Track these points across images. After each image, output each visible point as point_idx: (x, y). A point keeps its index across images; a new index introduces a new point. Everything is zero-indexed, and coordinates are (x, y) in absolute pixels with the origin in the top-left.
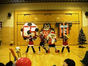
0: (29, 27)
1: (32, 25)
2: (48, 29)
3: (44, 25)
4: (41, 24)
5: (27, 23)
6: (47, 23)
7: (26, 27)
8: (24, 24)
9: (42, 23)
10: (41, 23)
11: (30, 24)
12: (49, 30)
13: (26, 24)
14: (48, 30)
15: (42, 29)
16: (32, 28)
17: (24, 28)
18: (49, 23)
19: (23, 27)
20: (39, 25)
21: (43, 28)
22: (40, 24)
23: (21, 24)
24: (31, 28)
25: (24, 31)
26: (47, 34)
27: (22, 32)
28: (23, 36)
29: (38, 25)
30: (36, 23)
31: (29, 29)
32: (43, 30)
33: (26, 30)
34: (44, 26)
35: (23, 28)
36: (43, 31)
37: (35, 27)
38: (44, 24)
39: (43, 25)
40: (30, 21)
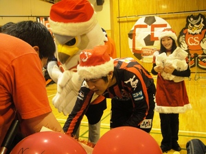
0: (149, 27)
1: (154, 21)
2: (200, 30)
3: (187, 21)
4: (181, 18)
5: (144, 18)
6: (196, 14)
7: (141, 26)
8: (136, 21)
9: (183, 15)
10: (179, 15)
11: (150, 21)
12: (200, 33)
13: (141, 21)
14: (198, 31)
15: (182, 31)
16: (155, 29)
17: (137, 29)
19: (133, 29)
20: (175, 20)
21: (185, 29)
22: (176, 18)
23: (128, 21)
24: (152, 30)
25: (137, 38)
26: (197, 43)
27: (130, 41)
28: (134, 49)
29: (171, 21)
30: (166, 16)
31: (150, 33)
32: (185, 32)
33: (142, 34)
34: (188, 23)
35: (135, 30)
36: (185, 34)
37: (165, 25)
38: (188, 18)
39: (185, 20)
40: (150, 12)
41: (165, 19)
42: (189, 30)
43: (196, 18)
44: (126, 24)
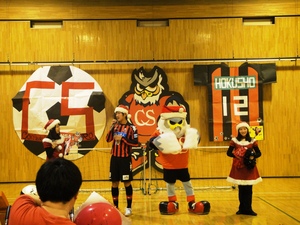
0: (58, 88)
1: (69, 75)
2: (157, 98)
3: (133, 79)
4: (121, 71)
5: (47, 69)
6: (150, 66)
7: (40, 85)
8: (31, 72)
9: (125, 66)
10: (117, 66)
11: (60, 74)
12: (157, 103)
13: (42, 74)
14: (153, 100)
15: (124, 97)
16: (71, 91)
17: (33, 91)
18: (161, 65)
19: (23, 89)
20: (111, 76)
21: (128, 94)
22: (113, 72)
23: (13, 73)
24: (65, 93)
25: (32, 109)
26: (151, 121)
27: (17, 115)
28: (24, 132)
29: (102, 76)
30: (93, 66)
31: (59, 99)
32: (128, 100)
33: (42, 102)
34: (134, 83)
35: (27, 92)
36: (129, 105)
37: (90, 86)
38: (135, 72)
39: (129, 76)
40: (61, 56)
41: (90, 72)
42: (136, 97)
43: (148, 74)
44: (9, 77)
